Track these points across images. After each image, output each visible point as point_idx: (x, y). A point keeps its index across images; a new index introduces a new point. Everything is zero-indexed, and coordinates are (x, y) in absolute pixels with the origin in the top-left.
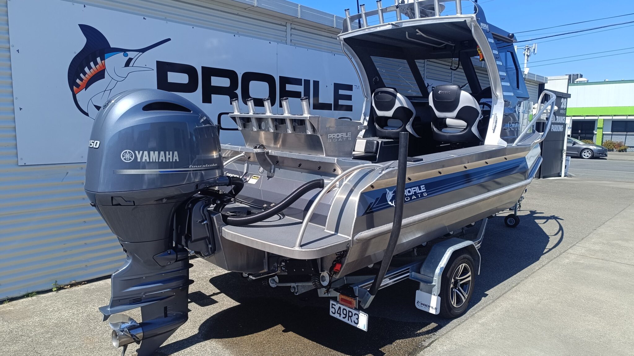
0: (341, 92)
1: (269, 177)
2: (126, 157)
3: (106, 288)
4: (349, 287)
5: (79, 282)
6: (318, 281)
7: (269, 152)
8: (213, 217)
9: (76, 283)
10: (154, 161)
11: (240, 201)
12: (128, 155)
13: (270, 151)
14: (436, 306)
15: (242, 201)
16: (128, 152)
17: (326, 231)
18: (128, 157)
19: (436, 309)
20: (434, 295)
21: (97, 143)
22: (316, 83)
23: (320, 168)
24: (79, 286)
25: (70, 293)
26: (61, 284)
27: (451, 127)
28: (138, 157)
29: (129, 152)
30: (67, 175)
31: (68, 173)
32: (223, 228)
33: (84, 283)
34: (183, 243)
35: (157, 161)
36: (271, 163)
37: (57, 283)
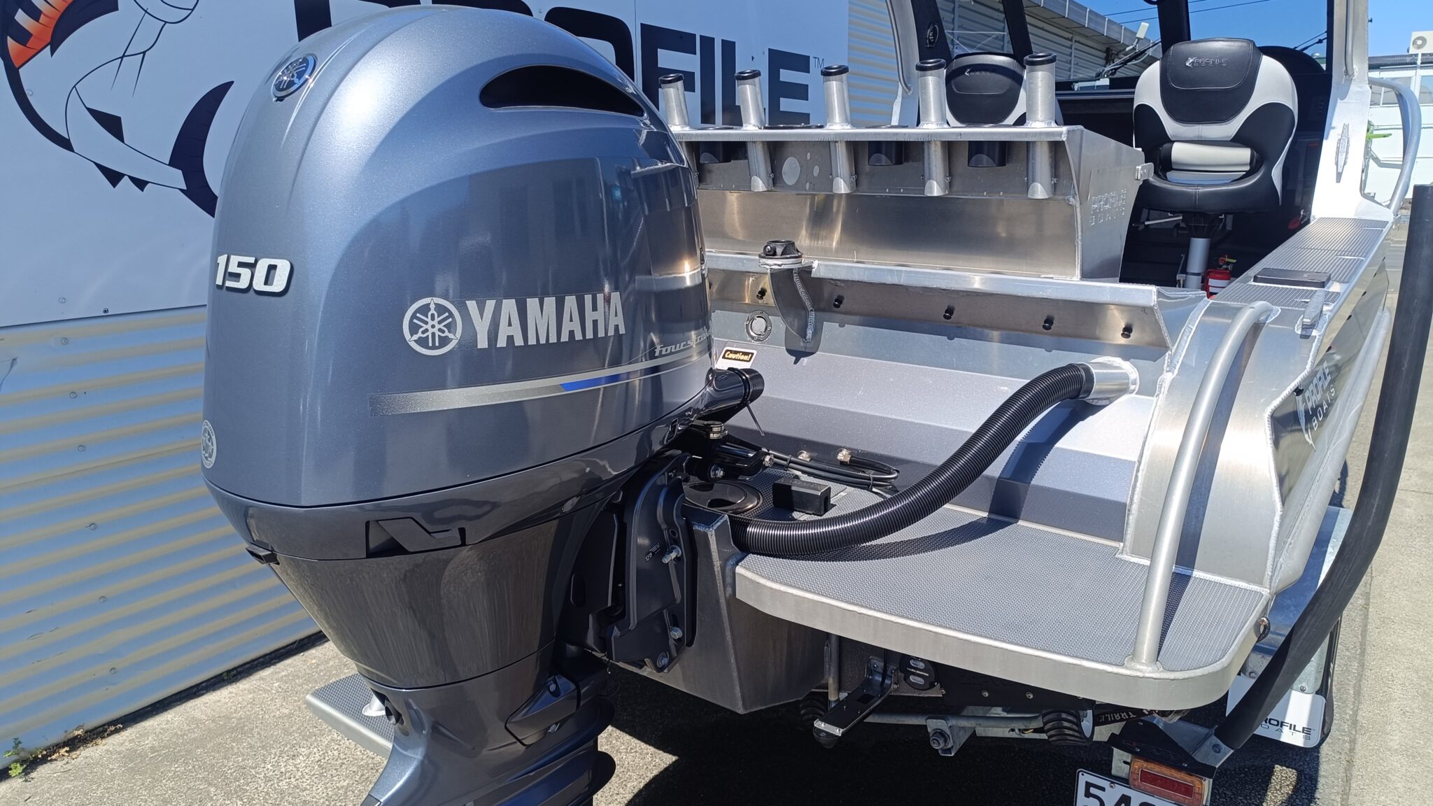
0: (786, 76)
1: (798, 355)
2: (426, 330)
3: (195, 739)
4: (1142, 721)
5: (96, 728)
6: (1075, 727)
7: (811, 267)
8: (706, 535)
9: (86, 732)
10: (543, 341)
11: (785, 460)
12: (435, 323)
13: (815, 264)
14: (1308, 725)
15: (791, 462)
16: (432, 306)
17: (1126, 557)
18: (435, 330)
19: (1307, 731)
20: (1302, 690)
21: (272, 268)
22: (729, 47)
23: (950, 311)
24: (99, 741)
25: (76, 778)
26: (36, 744)
27: (1184, 168)
28: (477, 328)
29: (438, 307)
30: (15, 368)
31: (14, 360)
32: (739, 570)
33: (112, 728)
34: (590, 639)
35: (553, 339)
36: (808, 304)
37: (20, 746)
